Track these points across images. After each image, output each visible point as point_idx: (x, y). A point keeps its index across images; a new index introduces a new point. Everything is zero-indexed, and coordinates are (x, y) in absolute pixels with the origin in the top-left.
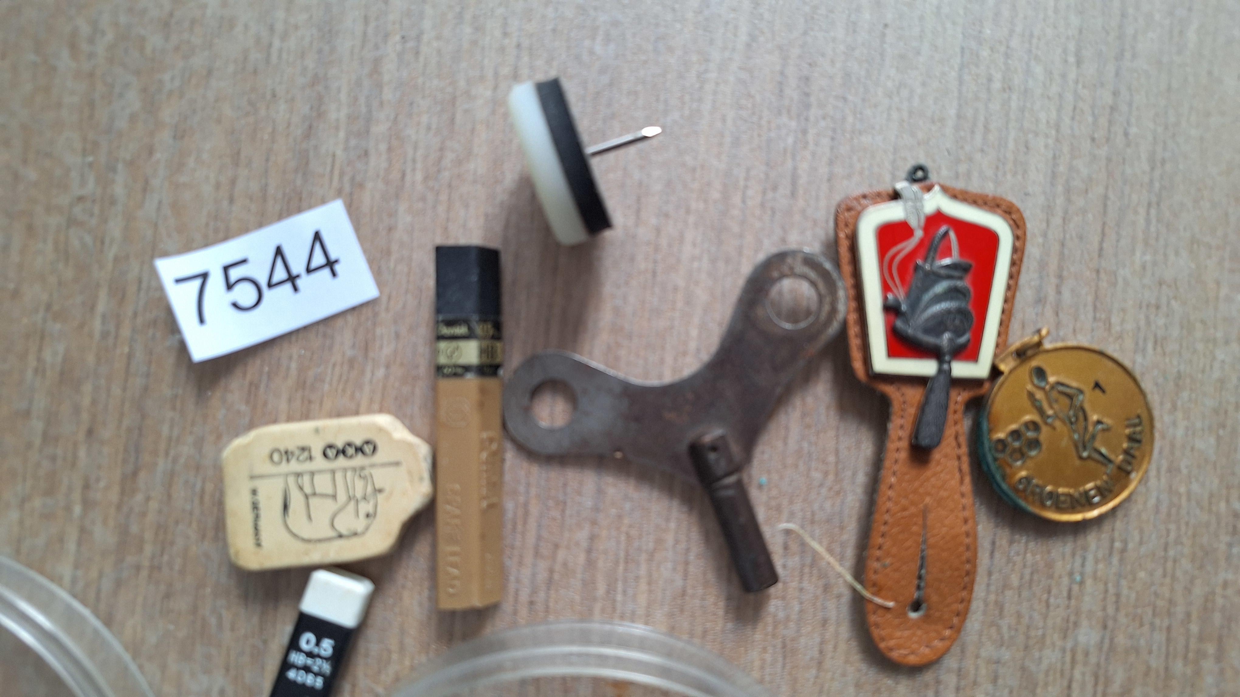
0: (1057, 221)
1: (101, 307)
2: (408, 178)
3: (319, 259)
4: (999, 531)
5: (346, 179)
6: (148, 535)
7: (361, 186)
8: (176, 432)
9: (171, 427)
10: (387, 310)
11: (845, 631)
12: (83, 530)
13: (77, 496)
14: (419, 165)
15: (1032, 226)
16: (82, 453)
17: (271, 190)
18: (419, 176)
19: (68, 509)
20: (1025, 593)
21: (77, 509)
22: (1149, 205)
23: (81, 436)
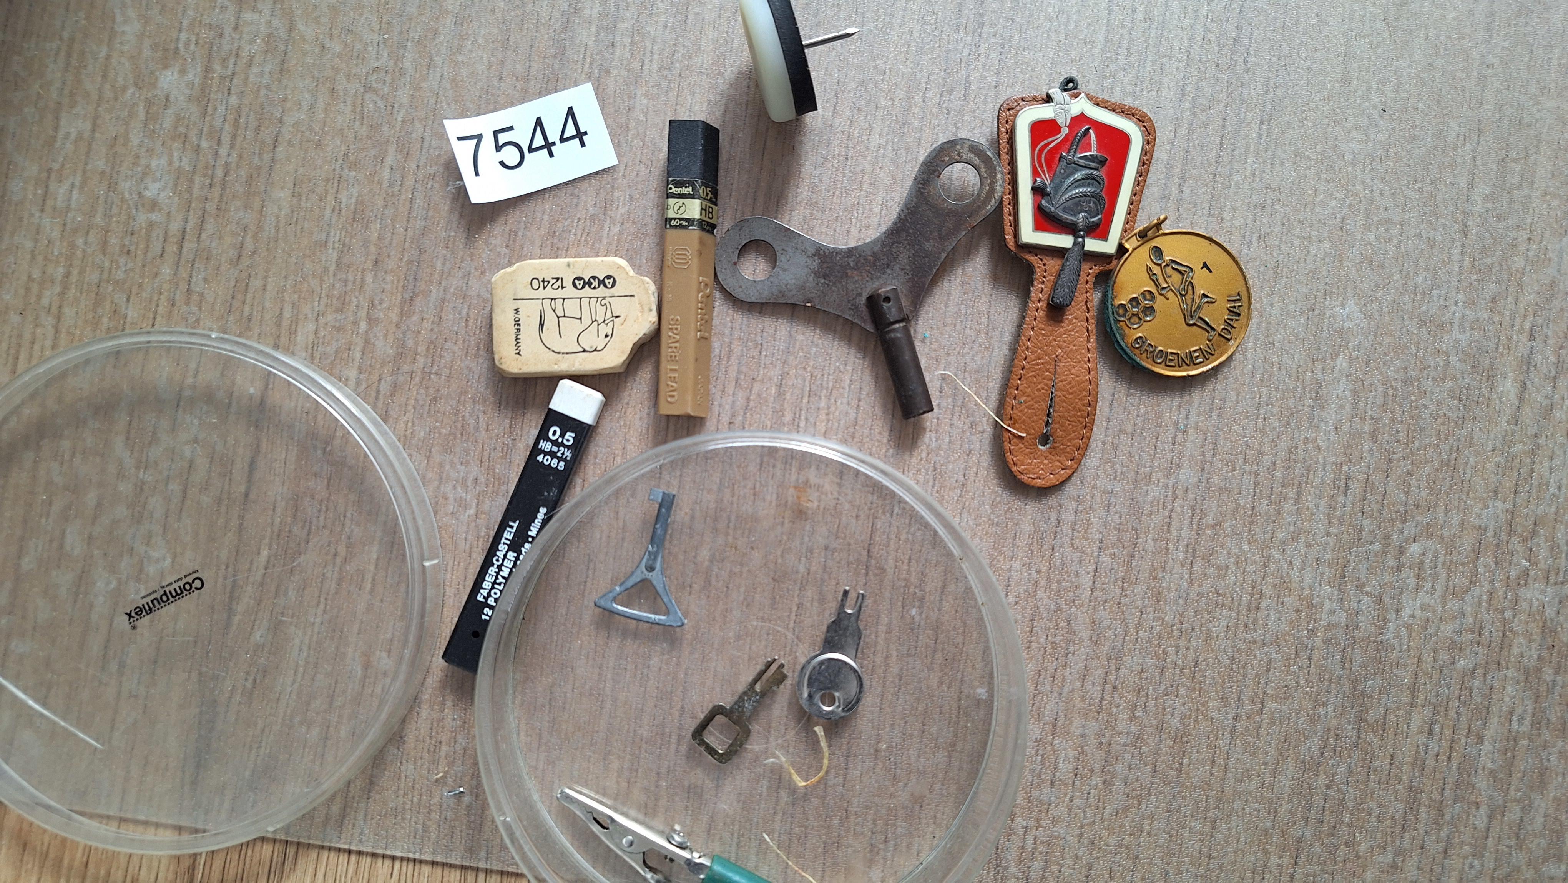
0: (1183, 131)
1: (389, 160)
2: (647, 67)
3: (571, 131)
4: (1118, 385)
5: (595, 65)
6: (421, 349)
7: (608, 72)
8: (448, 265)
9: (444, 264)
10: (624, 176)
11: (986, 461)
12: (367, 342)
13: (363, 314)
14: (656, 57)
15: (1163, 135)
16: (369, 279)
17: (533, 71)
18: (655, 67)
19: (355, 323)
20: (1137, 438)
21: (363, 325)
22: (1262, 123)
23: (369, 265)
